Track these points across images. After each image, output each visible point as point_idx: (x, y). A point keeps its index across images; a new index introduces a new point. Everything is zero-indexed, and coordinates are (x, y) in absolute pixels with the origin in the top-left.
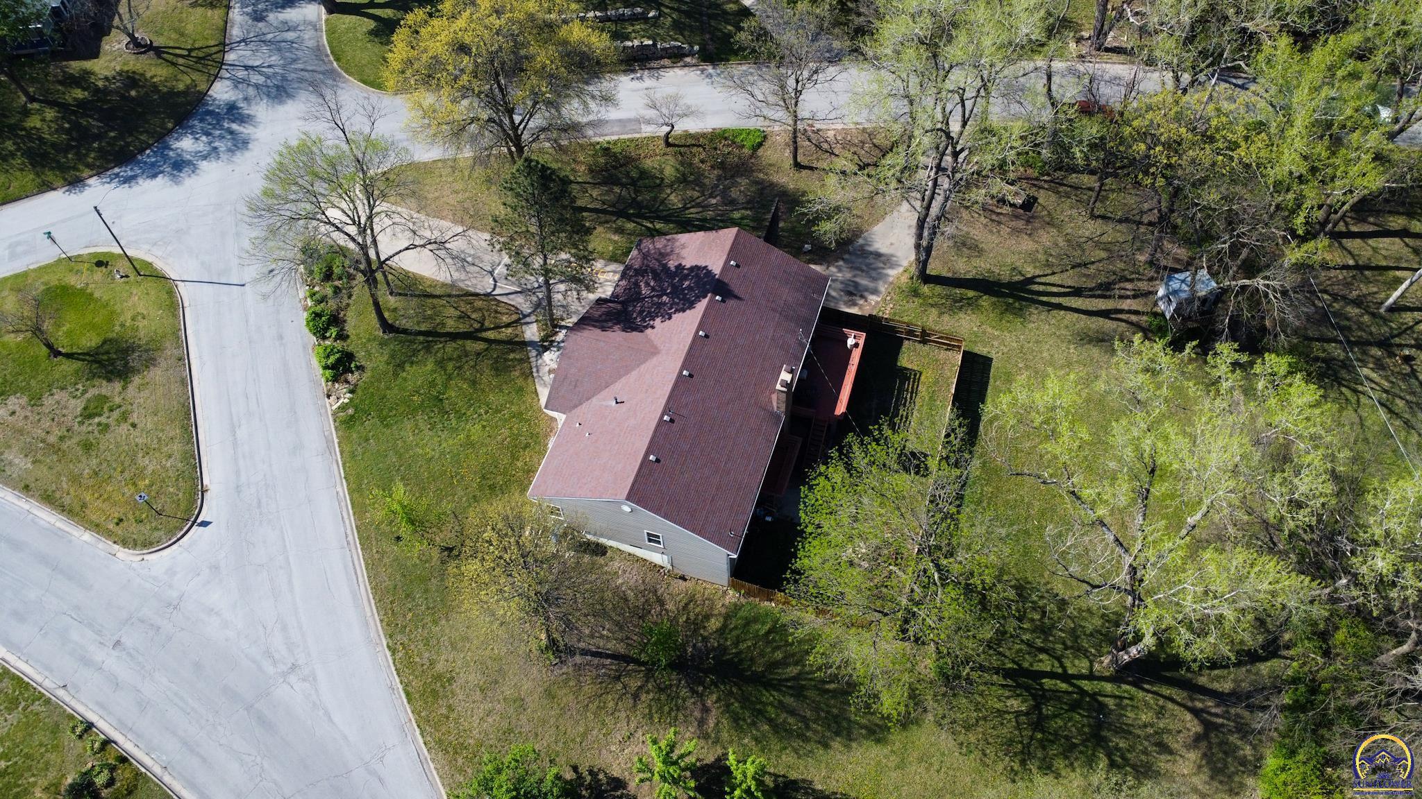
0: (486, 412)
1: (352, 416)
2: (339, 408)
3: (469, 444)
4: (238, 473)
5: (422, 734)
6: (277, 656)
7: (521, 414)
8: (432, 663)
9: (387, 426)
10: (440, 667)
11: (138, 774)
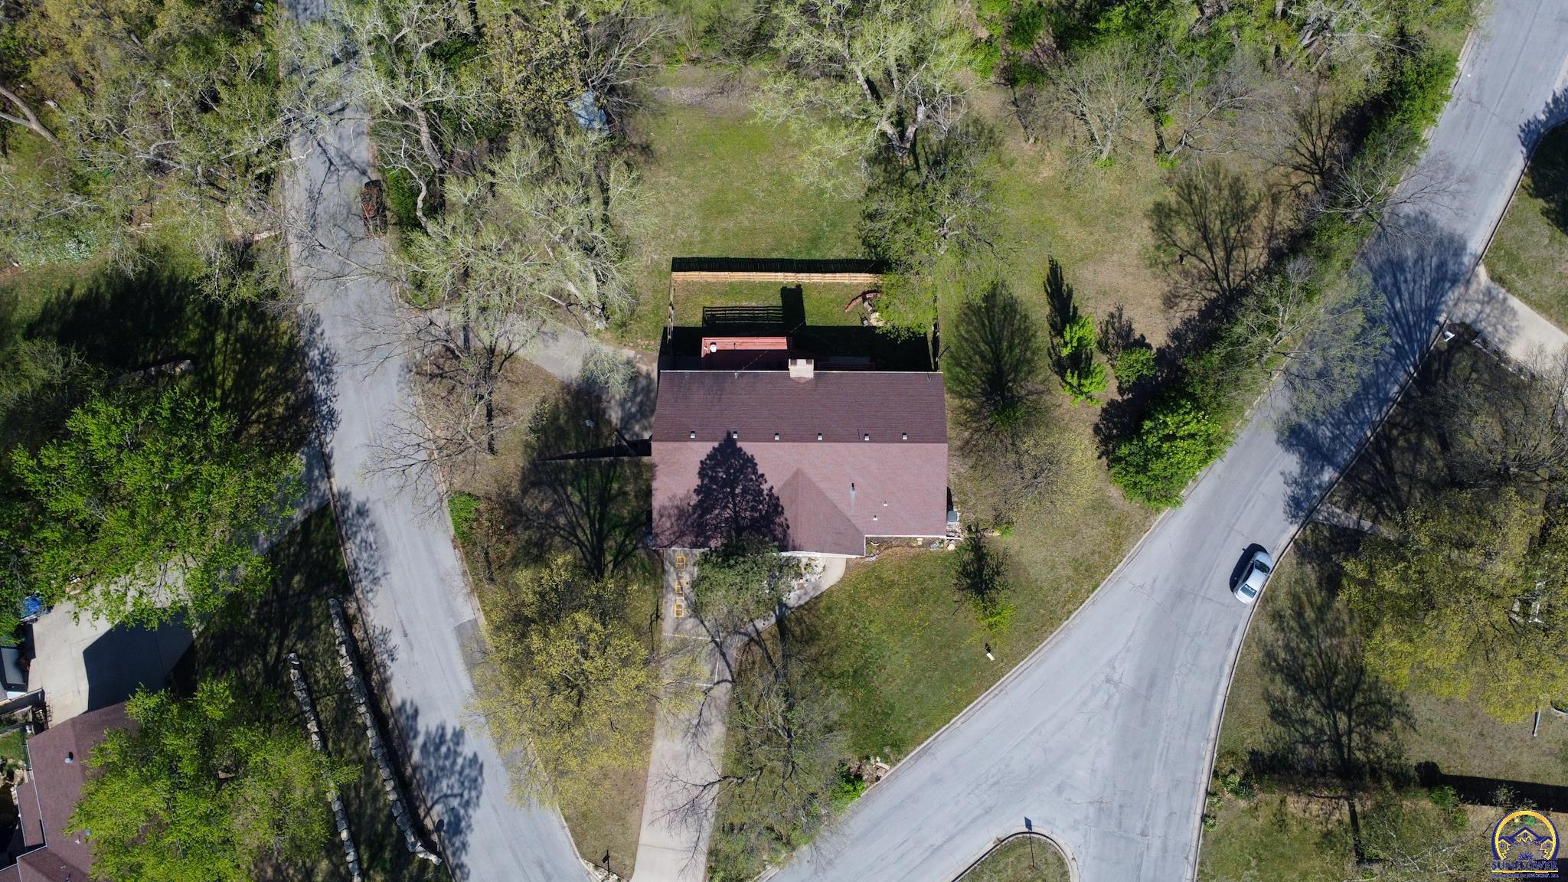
0: (856, 626)
1: (892, 746)
2: (886, 763)
3: (890, 628)
4: (974, 821)
5: (1115, 567)
6: (1106, 698)
7: (850, 596)
8: (1069, 578)
9: (892, 708)
10: (1070, 572)
11: (1220, 756)
